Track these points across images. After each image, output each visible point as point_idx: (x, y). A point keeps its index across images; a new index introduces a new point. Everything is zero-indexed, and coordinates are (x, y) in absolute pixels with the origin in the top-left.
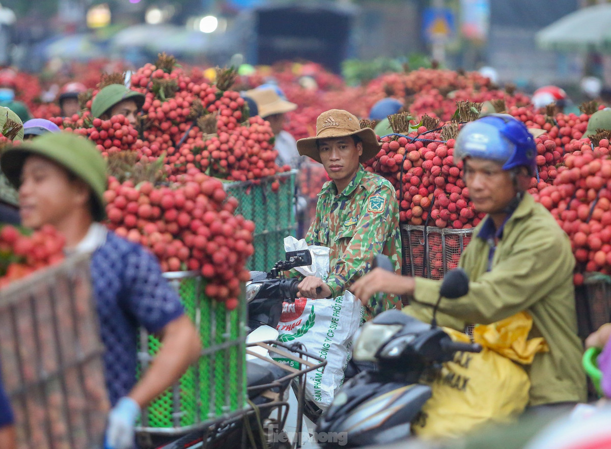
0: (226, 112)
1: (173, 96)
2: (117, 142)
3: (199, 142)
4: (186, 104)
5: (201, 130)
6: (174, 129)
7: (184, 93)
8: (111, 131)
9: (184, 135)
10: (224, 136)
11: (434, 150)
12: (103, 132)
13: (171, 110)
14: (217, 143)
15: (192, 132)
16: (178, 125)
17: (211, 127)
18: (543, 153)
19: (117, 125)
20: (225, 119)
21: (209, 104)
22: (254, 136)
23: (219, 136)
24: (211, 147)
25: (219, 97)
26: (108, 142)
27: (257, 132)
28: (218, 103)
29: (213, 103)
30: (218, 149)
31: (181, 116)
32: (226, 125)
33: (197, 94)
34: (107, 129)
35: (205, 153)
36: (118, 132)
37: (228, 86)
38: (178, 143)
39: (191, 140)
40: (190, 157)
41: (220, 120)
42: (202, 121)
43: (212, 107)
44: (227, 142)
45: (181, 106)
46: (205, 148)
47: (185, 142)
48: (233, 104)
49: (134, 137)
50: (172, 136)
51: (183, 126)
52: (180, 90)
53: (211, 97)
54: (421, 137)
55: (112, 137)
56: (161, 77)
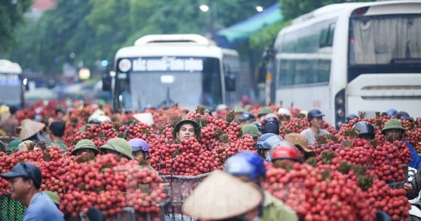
0: (233, 132)
1: (206, 126)
2: (192, 150)
3: (221, 148)
4: (213, 129)
5: (221, 141)
6: (208, 142)
7: (211, 124)
8: (189, 145)
9: (213, 145)
10: (233, 144)
11: (339, 152)
12: (185, 146)
13: (206, 132)
14: (230, 147)
15: (216, 143)
16: (209, 139)
17: (226, 140)
18: (392, 153)
19: (192, 142)
20: (232, 136)
21: (223, 129)
22: (246, 143)
23: (230, 144)
24: (227, 150)
25: (228, 125)
26: (188, 150)
27: (247, 141)
28: (228, 128)
29: (225, 128)
30: (230, 150)
31: (210, 135)
32: (232, 139)
33: (217, 124)
34: (187, 145)
35: (224, 153)
36: (193, 146)
37: (232, 120)
38: (210, 148)
39: (216, 147)
40: (217, 155)
41: (230, 136)
42: (221, 137)
43: (225, 130)
44: (234, 147)
45: (210, 131)
46: (224, 150)
47: (213, 148)
48: (235, 128)
49: (200, 148)
50: (207, 145)
51: (212, 140)
52: (209, 123)
53: (224, 125)
54: (332, 146)
55: (190, 148)
56: (200, 117)
